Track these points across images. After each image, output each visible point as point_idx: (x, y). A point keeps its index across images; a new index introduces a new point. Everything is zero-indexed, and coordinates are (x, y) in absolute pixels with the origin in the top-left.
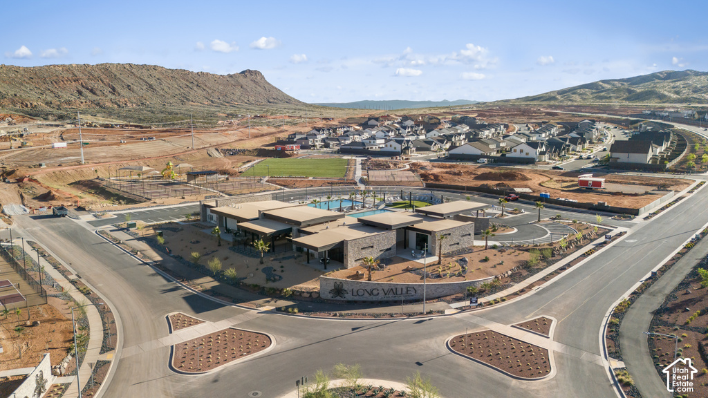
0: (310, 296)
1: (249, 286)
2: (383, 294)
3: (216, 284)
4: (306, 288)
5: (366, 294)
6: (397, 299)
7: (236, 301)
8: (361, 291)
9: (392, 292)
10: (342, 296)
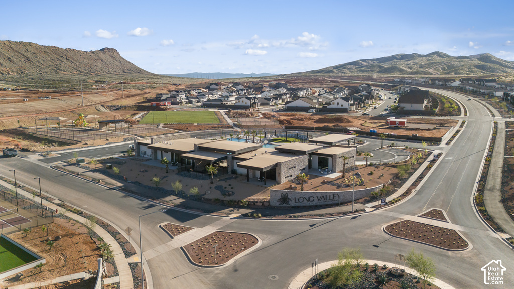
0: (263, 204)
2: (317, 200)
3: (182, 200)
4: (257, 199)
5: (305, 201)
6: (327, 203)
8: (301, 198)
9: (323, 198)
10: (287, 203)
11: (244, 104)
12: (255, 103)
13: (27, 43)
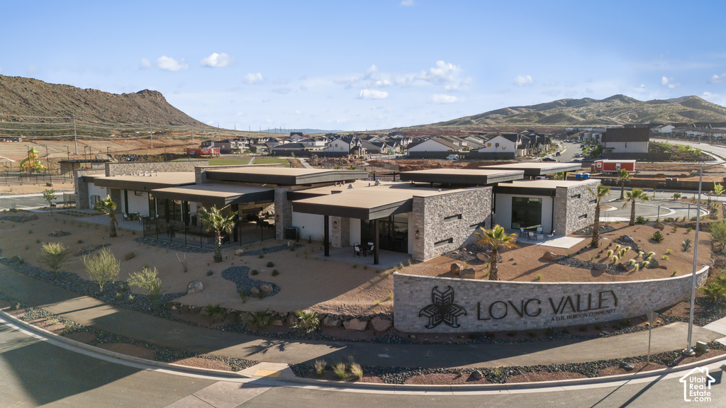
0: (369, 327)
1: (198, 310)
2: (551, 311)
3: (106, 311)
5: (512, 315)
7: (166, 354)
9: (568, 305)
10: (451, 322)
11: (337, 150)
12: (356, 148)
13: (27, 79)
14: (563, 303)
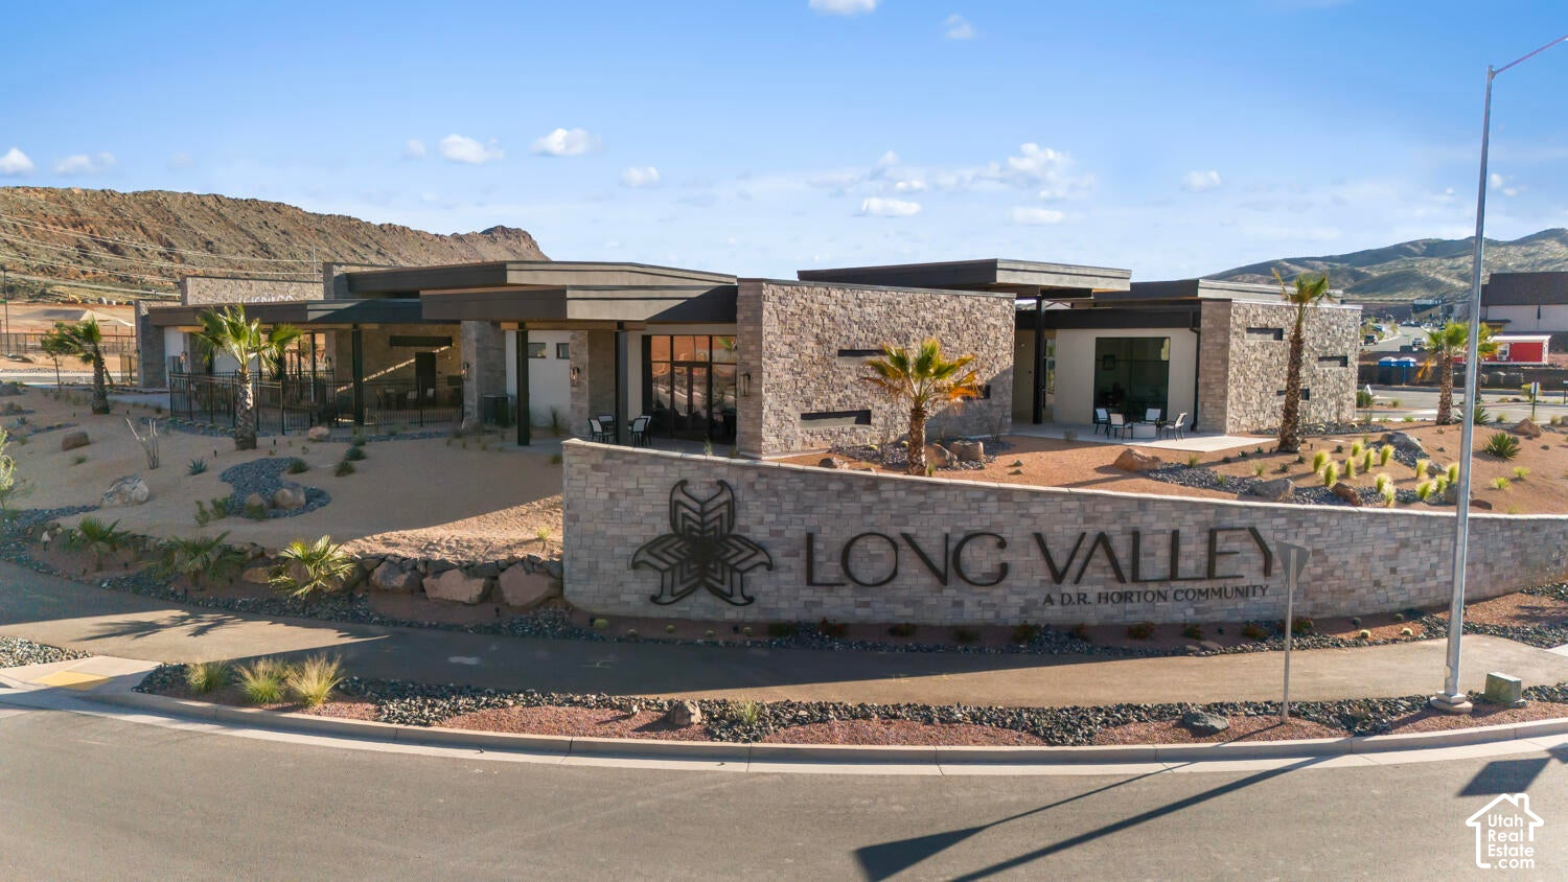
0: (490, 594)
2: (1043, 573)
5: (914, 577)
6: (1137, 612)
8: (873, 546)
9: (1100, 558)
10: (726, 589)
13: (269, 204)
14: (1082, 553)
